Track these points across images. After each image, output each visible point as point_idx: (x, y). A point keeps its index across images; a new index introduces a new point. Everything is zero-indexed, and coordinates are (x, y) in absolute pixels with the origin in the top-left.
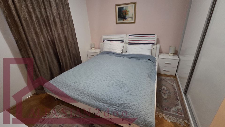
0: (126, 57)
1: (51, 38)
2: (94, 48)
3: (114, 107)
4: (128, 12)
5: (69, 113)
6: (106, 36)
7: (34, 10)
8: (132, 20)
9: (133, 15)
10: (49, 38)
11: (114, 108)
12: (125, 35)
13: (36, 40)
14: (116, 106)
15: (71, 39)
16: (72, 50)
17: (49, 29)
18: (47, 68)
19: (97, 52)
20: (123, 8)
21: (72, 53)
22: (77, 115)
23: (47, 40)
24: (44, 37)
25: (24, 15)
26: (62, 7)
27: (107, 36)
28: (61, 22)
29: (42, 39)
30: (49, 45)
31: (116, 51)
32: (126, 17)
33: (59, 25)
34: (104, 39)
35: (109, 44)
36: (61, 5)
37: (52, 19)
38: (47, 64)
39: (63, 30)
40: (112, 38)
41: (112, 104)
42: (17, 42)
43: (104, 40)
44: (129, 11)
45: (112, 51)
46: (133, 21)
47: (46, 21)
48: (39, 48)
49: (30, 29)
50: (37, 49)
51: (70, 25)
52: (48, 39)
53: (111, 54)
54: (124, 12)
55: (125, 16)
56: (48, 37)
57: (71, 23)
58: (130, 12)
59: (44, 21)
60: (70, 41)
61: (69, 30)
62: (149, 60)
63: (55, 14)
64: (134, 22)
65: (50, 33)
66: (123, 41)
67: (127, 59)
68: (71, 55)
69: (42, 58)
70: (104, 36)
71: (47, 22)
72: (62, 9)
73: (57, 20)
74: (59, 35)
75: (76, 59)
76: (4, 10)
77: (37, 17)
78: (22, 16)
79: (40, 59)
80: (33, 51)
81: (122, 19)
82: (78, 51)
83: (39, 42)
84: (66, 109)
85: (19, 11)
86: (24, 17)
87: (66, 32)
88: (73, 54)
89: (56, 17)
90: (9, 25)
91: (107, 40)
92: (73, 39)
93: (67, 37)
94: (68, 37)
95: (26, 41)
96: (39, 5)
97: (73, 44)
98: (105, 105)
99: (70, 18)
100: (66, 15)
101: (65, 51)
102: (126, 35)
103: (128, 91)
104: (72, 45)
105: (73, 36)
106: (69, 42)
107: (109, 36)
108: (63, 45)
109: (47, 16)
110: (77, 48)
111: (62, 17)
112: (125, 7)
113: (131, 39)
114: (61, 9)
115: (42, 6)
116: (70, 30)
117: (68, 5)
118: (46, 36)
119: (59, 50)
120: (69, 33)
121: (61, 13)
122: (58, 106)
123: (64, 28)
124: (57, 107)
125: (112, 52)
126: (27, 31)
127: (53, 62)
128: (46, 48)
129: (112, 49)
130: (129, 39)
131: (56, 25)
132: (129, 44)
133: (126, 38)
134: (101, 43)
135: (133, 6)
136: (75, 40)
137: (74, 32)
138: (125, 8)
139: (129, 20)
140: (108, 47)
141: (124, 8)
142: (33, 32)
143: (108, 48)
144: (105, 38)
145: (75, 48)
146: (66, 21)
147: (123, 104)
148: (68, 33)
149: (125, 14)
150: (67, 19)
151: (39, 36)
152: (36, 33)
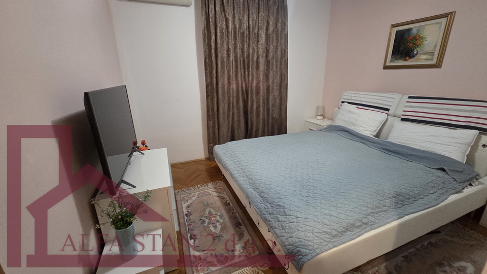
0: (375, 146)
1: (246, 87)
2: (321, 115)
3: (266, 205)
4: (422, 38)
5: (225, 196)
6: (350, 95)
7: (235, 47)
8: (432, 59)
9: (435, 46)
10: (244, 87)
11: (266, 207)
12: (397, 97)
13: (226, 86)
14: (270, 204)
15: (276, 93)
16: (273, 110)
17: (247, 73)
18: (228, 128)
19: (323, 125)
20: (409, 30)
21: (273, 115)
22: (231, 203)
23: (240, 89)
24: (237, 83)
25: (222, 55)
26: (275, 41)
27: (353, 95)
28: (268, 63)
29: (234, 86)
30: (240, 96)
31: (361, 129)
32: (415, 52)
33: (262, 67)
34: (344, 100)
35: (350, 112)
36: (275, 38)
37: (255, 58)
38: (231, 122)
39: (267, 77)
40: (363, 99)
41: (266, 199)
42: (207, 86)
43: (343, 102)
44: (427, 37)
45: (352, 128)
46: (434, 62)
47: (246, 61)
48: (226, 99)
49: (224, 72)
50: (225, 98)
51: (281, 69)
52: (242, 87)
53: (346, 132)
54: (411, 39)
55: (412, 51)
56: (242, 84)
57: (283, 67)
58: (428, 39)
59: (244, 61)
60: (274, 95)
61: (276, 77)
62: (443, 170)
63: (261, 51)
64: (438, 65)
65: (247, 79)
66: (388, 110)
67: (376, 151)
68: (270, 119)
69: (226, 111)
70: (346, 94)
71: (246, 63)
72: (275, 44)
73: (262, 60)
74: (258, 83)
75: (276, 127)
76: (206, 49)
77: (236, 57)
78: (219, 55)
79: (224, 112)
80: (220, 100)
81: (401, 58)
82: (283, 115)
83: (229, 91)
84: (225, 190)
85: (219, 50)
86: (222, 57)
87: (271, 80)
88: (273, 118)
89: (260, 56)
90: (205, 67)
91: (349, 103)
92: (280, 93)
93: (271, 88)
94: (273, 88)
95: (215, 87)
96: (243, 40)
97: (278, 101)
98: (258, 196)
99: (284, 56)
100: (279, 53)
101: (261, 109)
102: (400, 96)
103: (308, 195)
104: (275, 101)
105: (283, 87)
106: (271, 97)
107: (356, 95)
108: (260, 100)
109: (248, 56)
110: (283, 109)
111: (271, 55)
112: (415, 27)
113: (412, 107)
114: (272, 43)
115: (247, 41)
116: (278, 78)
117: (286, 36)
118: (240, 82)
119: (252, 105)
120: (275, 81)
121: (272, 48)
122: (219, 182)
123: (269, 72)
124: (217, 182)
125: (347, 130)
126: (219, 74)
127: (239, 121)
128: (235, 100)
129: (354, 124)
130: (405, 106)
131: (258, 68)
132: (403, 120)
133: (398, 103)
134: (337, 109)
135: (441, 23)
136: (283, 94)
137: (285, 80)
138: (417, 30)
139: (422, 59)
140: (346, 119)
141: (414, 31)
142: (226, 76)
143: (344, 120)
144: (346, 97)
145: (280, 108)
146: (277, 61)
147: (280, 206)
148: (273, 82)
149: (414, 44)
150: (279, 59)
151: (231, 81)
152: (229, 78)
